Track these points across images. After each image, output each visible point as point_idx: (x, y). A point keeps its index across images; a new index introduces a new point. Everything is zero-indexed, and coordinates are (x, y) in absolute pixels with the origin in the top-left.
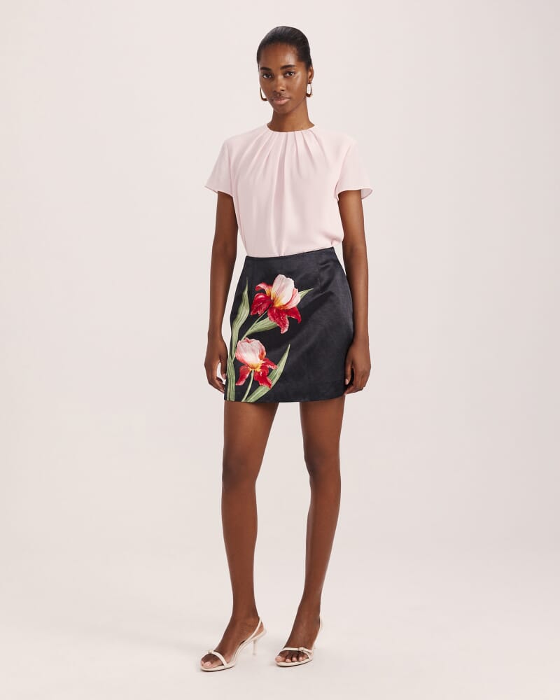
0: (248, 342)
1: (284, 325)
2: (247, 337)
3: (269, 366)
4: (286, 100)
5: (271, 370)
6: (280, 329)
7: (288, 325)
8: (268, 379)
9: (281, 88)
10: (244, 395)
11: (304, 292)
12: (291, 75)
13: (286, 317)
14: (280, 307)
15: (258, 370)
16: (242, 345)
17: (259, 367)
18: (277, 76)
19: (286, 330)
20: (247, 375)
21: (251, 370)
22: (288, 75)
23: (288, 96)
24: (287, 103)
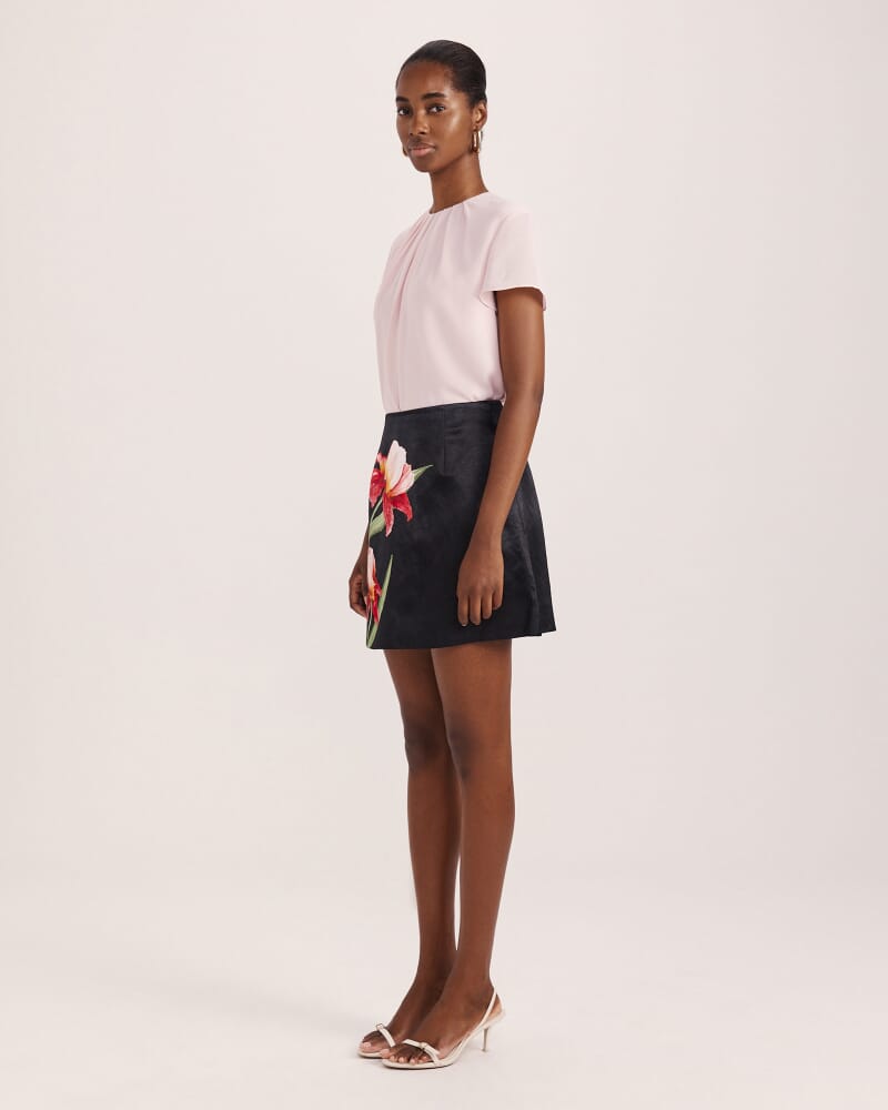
1: (389, 522)
3: (377, 591)
4: (427, 150)
5: (379, 598)
7: (393, 522)
9: (421, 129)
11: (420, 471)
12: (439, 110)
13: (392, 508)
15: (373, 597)
17: (374, 592)
18: (417, 110)
19: (390, 530)
22: (435, 110)
23: (431, 144)
24: (429, 154)
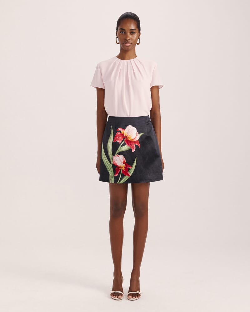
0: (118, 156)
1: (133, 148)
2: (117, 154)
3: (128, 167)
5: (129, 169)
6: (132, 150)
7: (135, 148)
8: (128, 173)
9: (129, 38)
10: (118, 181)
12: (133, 33)
13: (134, 144)
14: (131, 140)
15: (123, 169)
16: (115, 158)
17: (124, 168)
19: (134, 150)
20: (119, 172)
21: (120, 169)
